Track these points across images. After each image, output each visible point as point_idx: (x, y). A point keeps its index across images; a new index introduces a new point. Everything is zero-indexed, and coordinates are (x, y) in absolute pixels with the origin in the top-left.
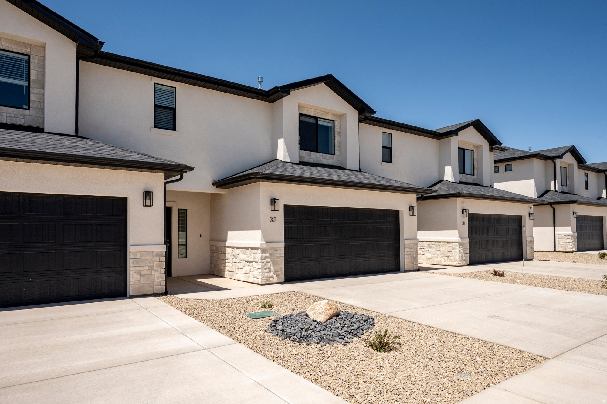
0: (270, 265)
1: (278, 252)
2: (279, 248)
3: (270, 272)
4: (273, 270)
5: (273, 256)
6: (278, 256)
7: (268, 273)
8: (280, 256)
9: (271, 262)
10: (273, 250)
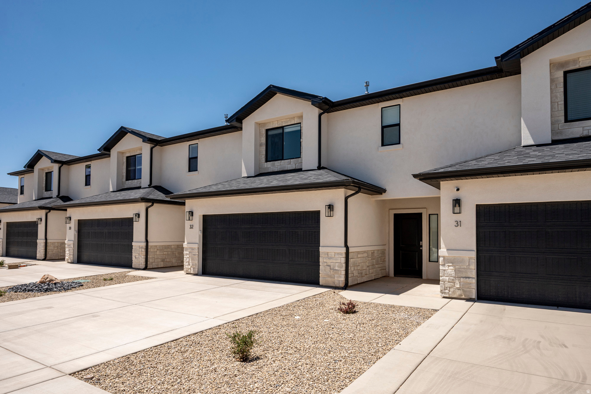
0: (189, 259)
1: (194, 251)
2: (195, 248)
3: (189, 265)
4: (191, 264)
5: (191, 253)
6: (194, 254)
7: (188, 265)
8: (195, 254)
9: (190, 258)
10: (191, 249)
